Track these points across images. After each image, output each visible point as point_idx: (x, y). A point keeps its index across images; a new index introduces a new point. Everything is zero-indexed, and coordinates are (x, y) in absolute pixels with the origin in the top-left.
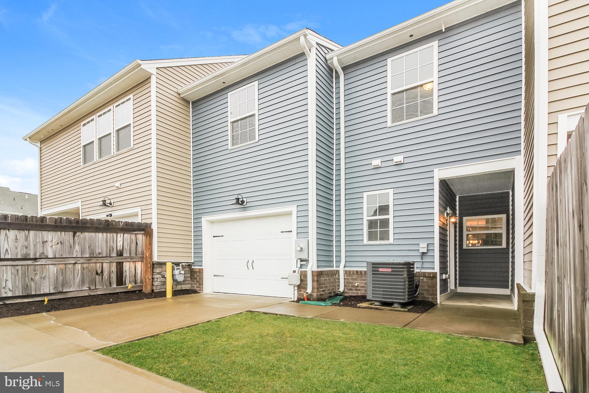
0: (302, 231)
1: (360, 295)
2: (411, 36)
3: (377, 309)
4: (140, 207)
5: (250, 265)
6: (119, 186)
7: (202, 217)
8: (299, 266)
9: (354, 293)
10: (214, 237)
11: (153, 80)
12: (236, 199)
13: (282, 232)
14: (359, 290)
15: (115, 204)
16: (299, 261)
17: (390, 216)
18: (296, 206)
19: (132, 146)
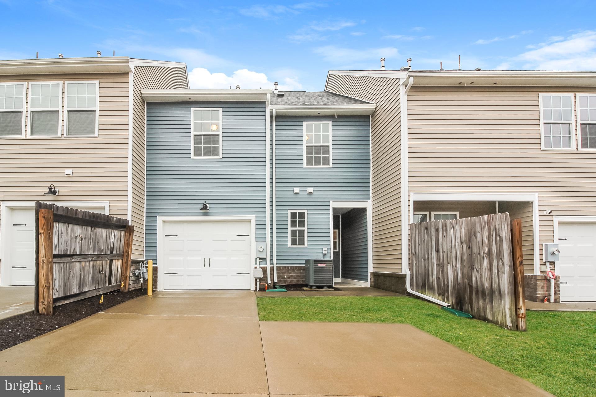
0: (260, 235)
1: (287, 284)
2: (319, 113)
3: (315, 291)
4: (108, 202)
5: (207, 262)
6: (71, 174)
7: (158, 216)
8: (258, 263)
9: (283, 283)
10: (166, 236)
11: (131, 76)
12: (204, 204)
13: (238, 235)
14: (286, 281)
15: (61, 194)
16: (258, 259)
17: (306, 228)
18: (255, 216)
19: (97, 135)
